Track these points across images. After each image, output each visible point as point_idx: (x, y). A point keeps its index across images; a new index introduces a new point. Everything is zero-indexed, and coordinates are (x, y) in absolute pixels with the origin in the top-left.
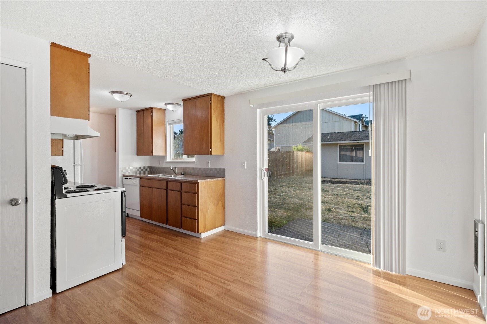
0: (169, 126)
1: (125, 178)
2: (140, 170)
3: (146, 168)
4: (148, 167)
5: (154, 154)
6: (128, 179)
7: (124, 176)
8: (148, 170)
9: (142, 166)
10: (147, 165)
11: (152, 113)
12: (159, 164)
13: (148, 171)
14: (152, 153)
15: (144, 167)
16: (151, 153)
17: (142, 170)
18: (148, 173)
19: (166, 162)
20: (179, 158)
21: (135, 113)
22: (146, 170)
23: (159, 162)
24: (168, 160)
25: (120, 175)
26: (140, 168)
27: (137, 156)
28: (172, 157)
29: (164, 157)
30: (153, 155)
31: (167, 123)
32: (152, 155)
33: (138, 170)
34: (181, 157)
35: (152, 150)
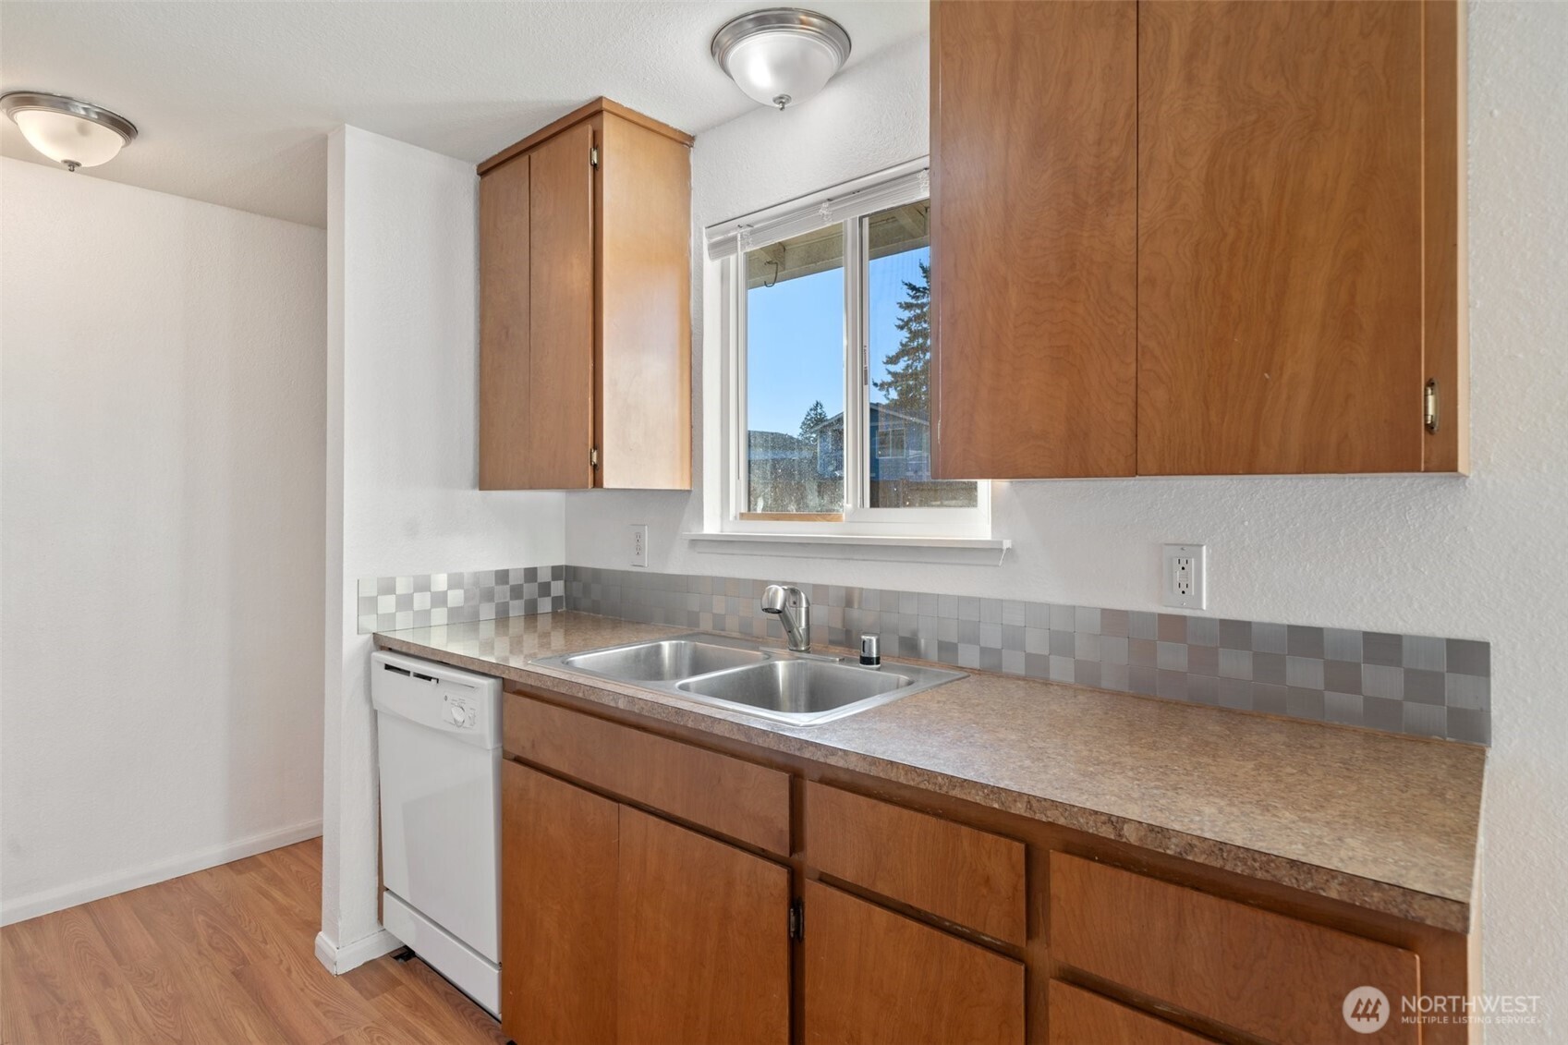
0: (718, 263)
1: (388, 667)
2: (503, 592)
3: (544, 576)
4: (557, 572)
5: (609, 482)
6: (407, 673)
7: (382, 648)
8: (558, 588)
9: (516, 563)
10: (551, 556)
11: (597, 145)
12: (639, 551)
13: (556, 601)
14: (597, 468)
15: (531, 574)
16: (590, 469)
17: (516, 592)
18: (554, 613)
19: (698, 543)
20: (792, 508)
21: (471, 177)
22: (545, 589)
23: (639, 537)
24: (711, 525)
25: (351, 640)
26: (502, 576)
27: (478, 493)
28: (738, 502)
29: (684, 499)
30: (606, 485)
31: (701, 240)
32: (597, 483)
33: (488, 596)
34: (813, 500)
35: (597, 445)
